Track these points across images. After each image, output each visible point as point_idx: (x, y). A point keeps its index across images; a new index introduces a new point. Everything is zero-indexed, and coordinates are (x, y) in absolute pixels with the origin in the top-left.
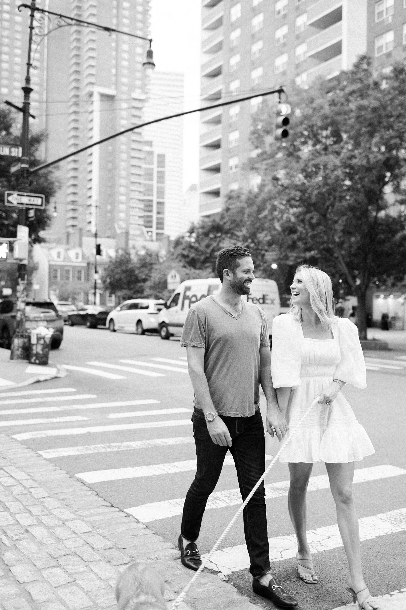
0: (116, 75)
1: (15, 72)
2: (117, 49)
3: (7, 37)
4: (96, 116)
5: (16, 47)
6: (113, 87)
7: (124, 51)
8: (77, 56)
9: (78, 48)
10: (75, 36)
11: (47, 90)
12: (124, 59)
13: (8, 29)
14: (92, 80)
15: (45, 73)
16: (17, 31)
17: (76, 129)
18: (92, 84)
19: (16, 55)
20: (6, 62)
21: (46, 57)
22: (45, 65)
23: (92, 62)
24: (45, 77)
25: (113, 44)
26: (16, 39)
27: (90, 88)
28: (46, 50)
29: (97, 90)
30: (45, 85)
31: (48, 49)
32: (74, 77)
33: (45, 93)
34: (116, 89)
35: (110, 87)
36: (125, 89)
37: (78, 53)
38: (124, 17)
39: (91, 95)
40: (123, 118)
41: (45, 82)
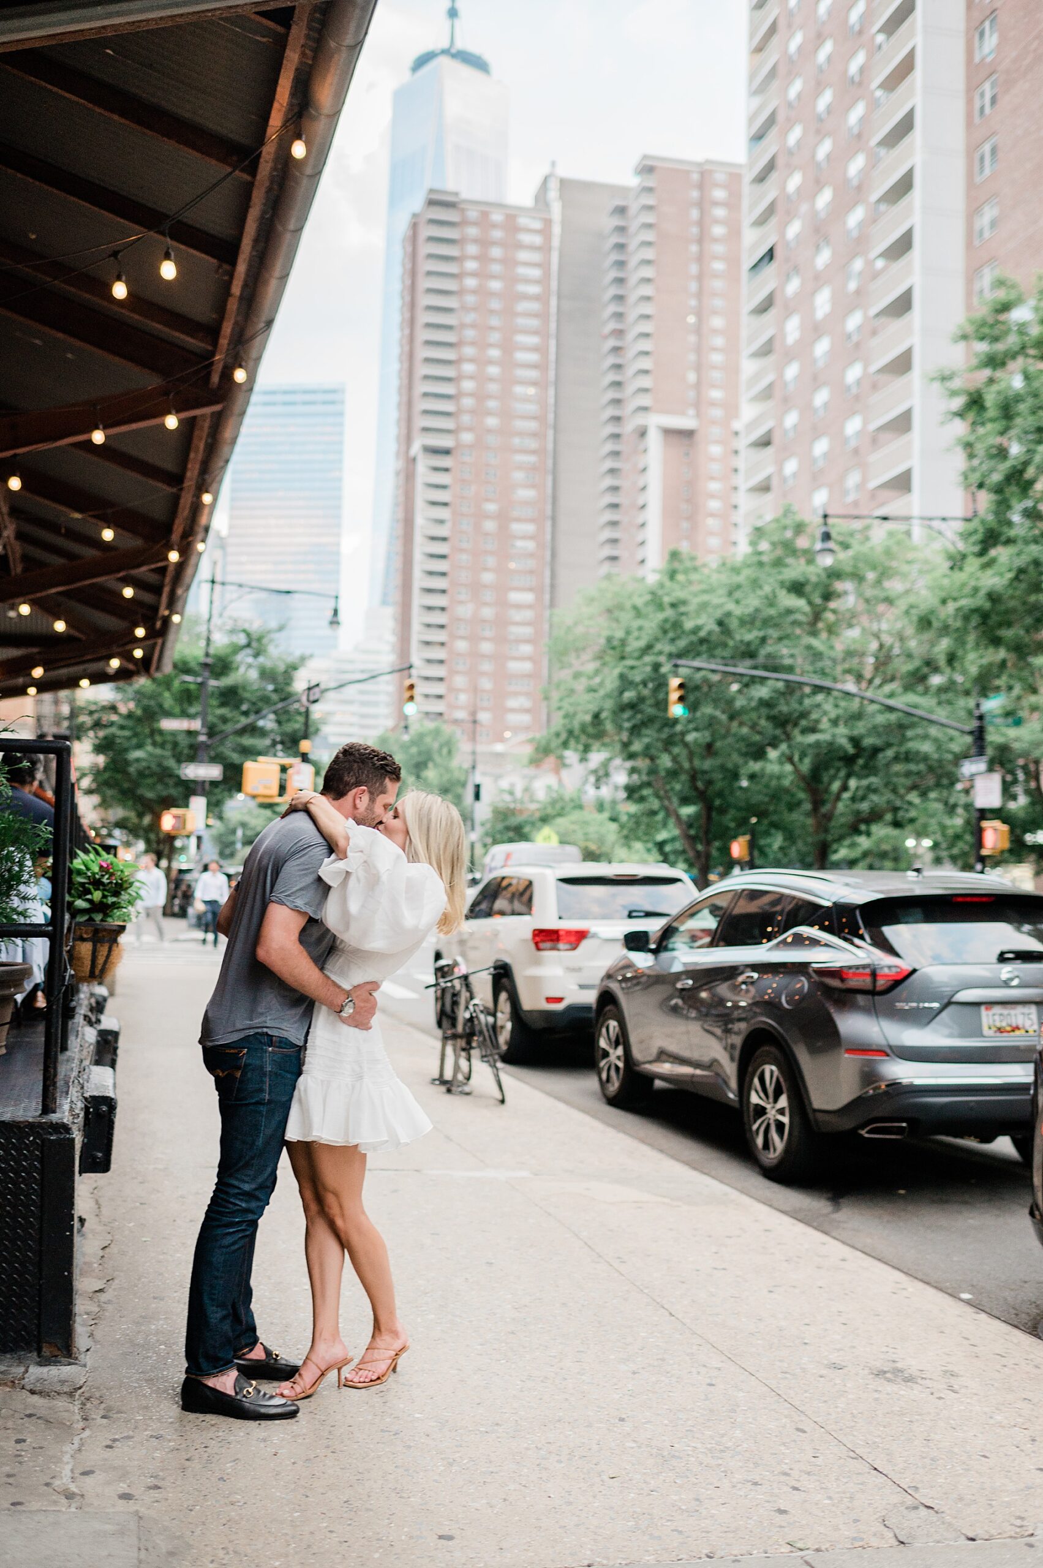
0: (698, 386)
1: (490, 397)
2: (698, 330)
3: (473, 326)
4: (654, 479)
5: (491, 345)
6: (691, 412)
7: (715, 331)
8: (616, 350)
9: (619, 333)
10: (612, 308)
11: (555, 428)
12: (715, 349)
13: (474, 309)
14: (645, 400)
15: (551, 392)
16: (492, 312)
17: (615, 506)
18: (645, 409)
19: (490, 362)
20: (471, 378)
21: (552, 357)
22: (552, 374)
23: (645, 363)
24: (551, 401)
25: (691, 319)
26: (492, 328)
27: (640, 420)
28: (553, 343)
29: (655, 421)
30: (551, 417)
31: (557, 341)
32: (611, 394)
33: (550, 433)
34: (698, 415)
35: (683, 413)
36: (717, 413)
37: (618, 344)
38: (716, 258)
39: (643, 433)
40: (712, 478)
41: (551, 409)
